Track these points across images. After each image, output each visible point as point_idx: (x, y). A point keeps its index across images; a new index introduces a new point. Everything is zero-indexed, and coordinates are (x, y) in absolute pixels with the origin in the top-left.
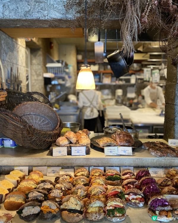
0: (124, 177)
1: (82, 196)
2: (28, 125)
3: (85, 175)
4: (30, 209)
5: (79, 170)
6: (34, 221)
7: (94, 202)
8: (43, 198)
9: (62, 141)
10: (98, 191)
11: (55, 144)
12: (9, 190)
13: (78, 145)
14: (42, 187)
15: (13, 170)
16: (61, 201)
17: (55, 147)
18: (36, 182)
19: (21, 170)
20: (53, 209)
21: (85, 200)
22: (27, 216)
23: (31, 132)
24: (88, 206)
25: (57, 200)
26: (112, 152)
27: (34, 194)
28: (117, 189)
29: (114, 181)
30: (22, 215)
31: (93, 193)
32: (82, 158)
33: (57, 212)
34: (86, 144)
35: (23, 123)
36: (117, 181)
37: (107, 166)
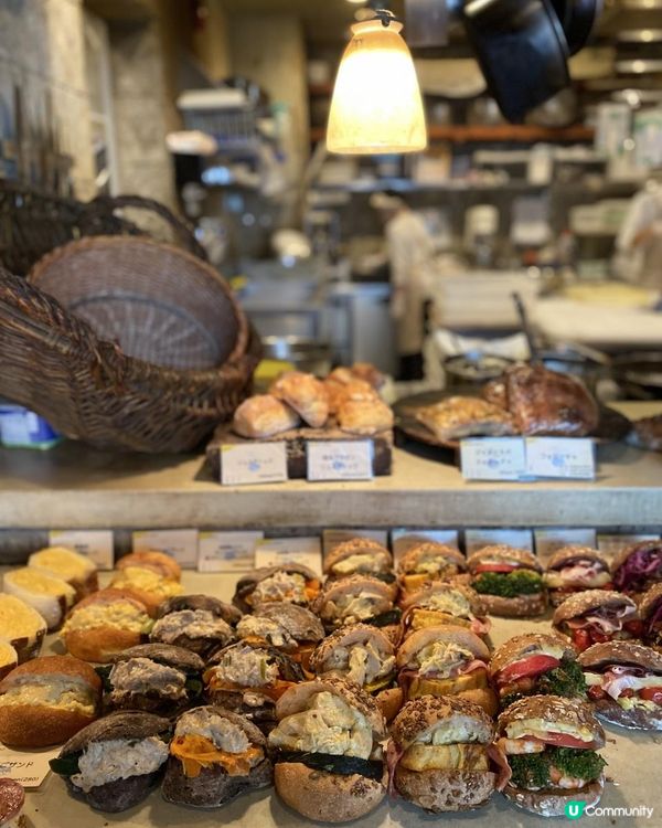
0: (558, 579)
1: (369, 680)
2: (91, 337)
3: (377, 569)
4: (114, 751)
5: (347, 547)
6: (138, 811)
7: (442, 722)
8: (179, 691)
9: (263, 417)
10: (452, 654)
11: (228, 428)
12: (19, 644)
13: (336, 433)
14: (173, 630)
15: (45, 545)
16: (268, 705)
17: (232, 443)
18: (145, 603)
19: (81, 550)
20: (229, 754)
21: (386, 698)
22: (101, 786)
23: (111, 374)
24: (409, 738)
25: (251, 699)
26: (497, 463)
27: (137, 672)
28: (545, 646)
29: (513, 597)
30: (78, 780)
31: (426, 665)
32: (359, 493)
33: (252, 765)
34: (372, 430)
35: (69, 327)
36: (527, 597)
37: (472, 528)
